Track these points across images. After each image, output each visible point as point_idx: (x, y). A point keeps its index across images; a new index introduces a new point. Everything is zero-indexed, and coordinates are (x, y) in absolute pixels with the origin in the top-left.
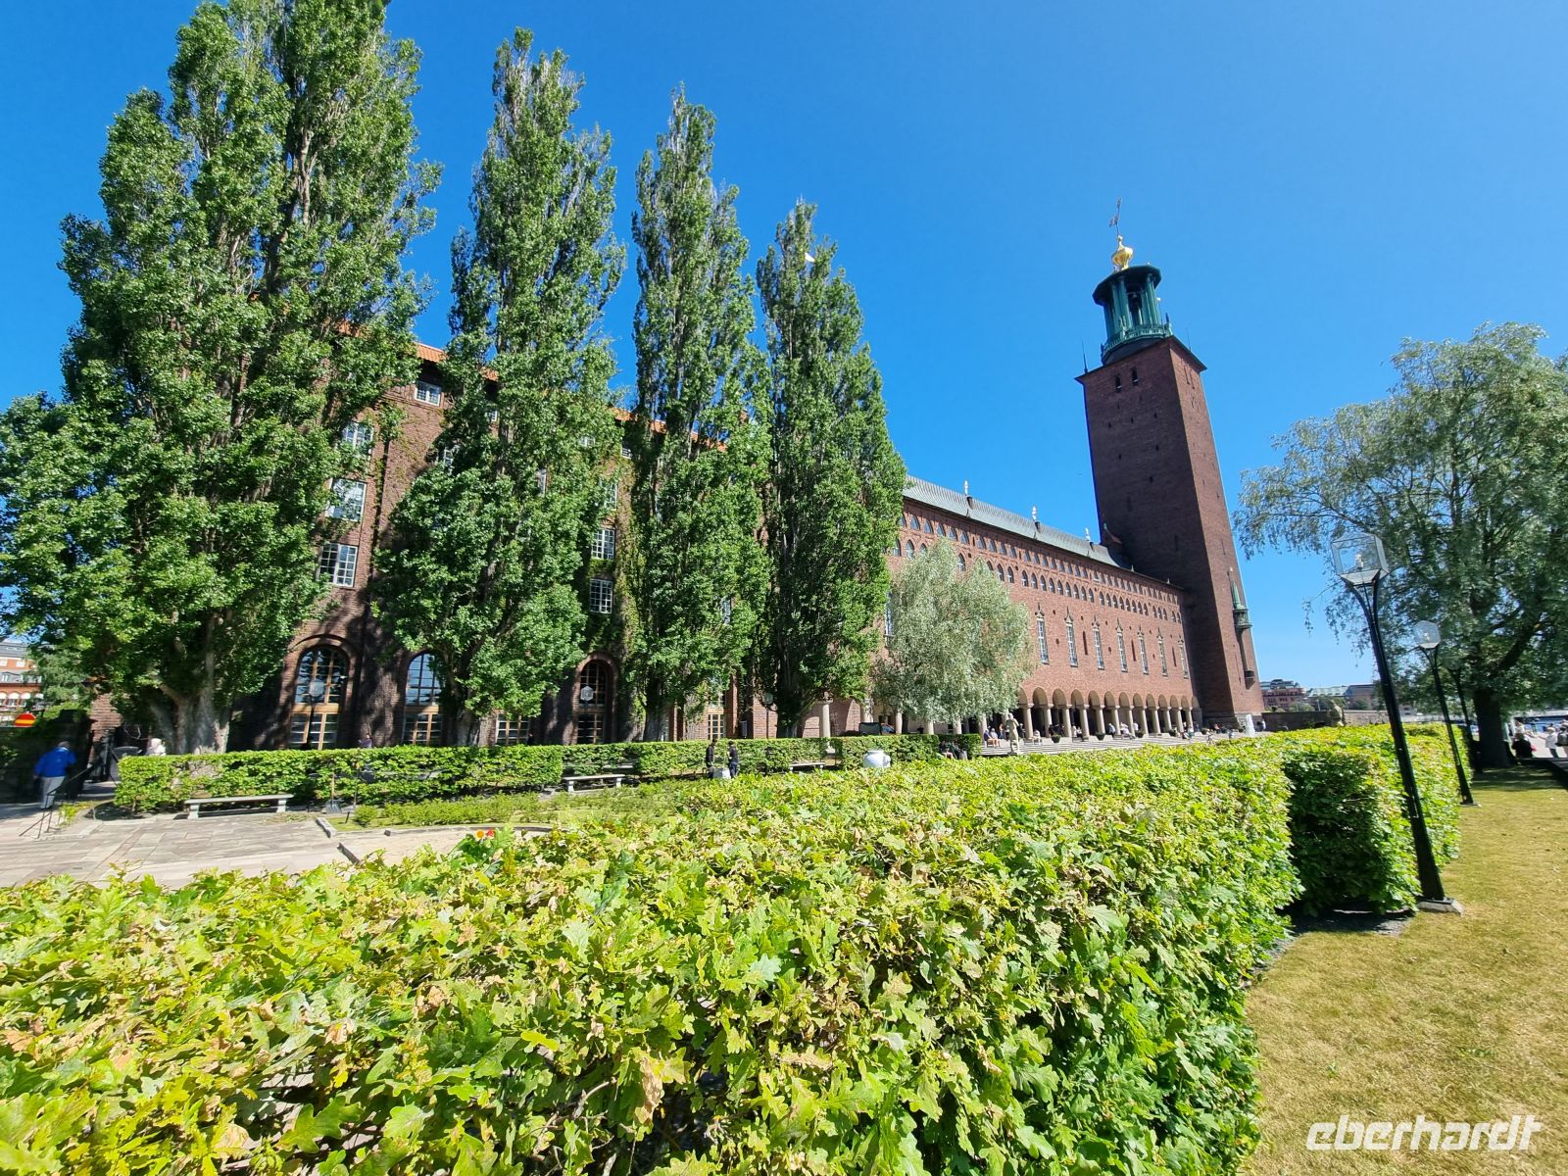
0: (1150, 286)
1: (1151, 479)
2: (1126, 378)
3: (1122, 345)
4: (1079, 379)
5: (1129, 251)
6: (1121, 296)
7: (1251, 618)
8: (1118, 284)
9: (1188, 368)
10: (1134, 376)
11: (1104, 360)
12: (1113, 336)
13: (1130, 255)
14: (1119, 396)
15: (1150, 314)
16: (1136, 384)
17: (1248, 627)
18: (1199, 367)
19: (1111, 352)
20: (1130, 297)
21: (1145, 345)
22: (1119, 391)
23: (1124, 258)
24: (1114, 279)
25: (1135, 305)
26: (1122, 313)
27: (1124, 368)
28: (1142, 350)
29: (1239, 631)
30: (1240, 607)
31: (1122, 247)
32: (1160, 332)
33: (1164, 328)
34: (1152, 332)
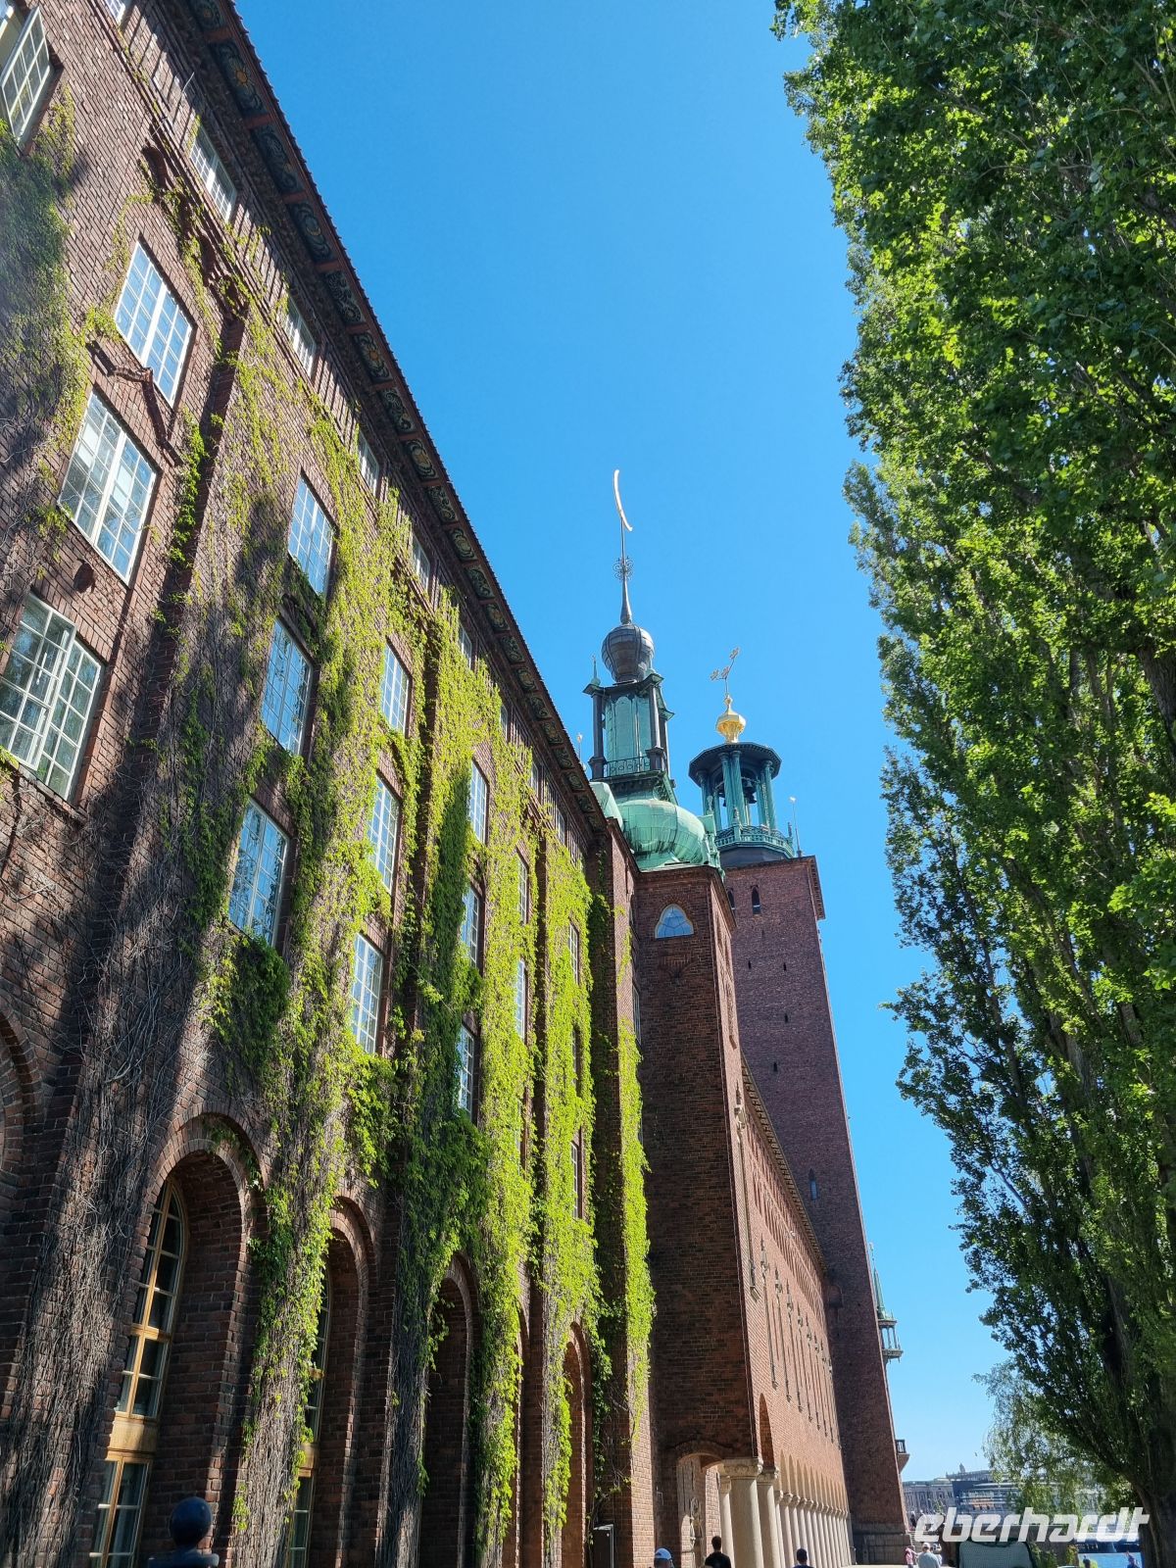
0: (768, 774)
2: (744, 902)
3: (737, 848)
5: (742, 721)
6: (732, 777)
8: (731, 758)
10: (755, 898)
12: (723, 832)
13: (743, 728)
15: (767, 814)
16: (757, 911)
20: (744, 781)
21: (767, 858)
23: (735, 726)
24: (728, 750)
27: (742, 882)
28: (764, 864)
31: (732, 712)
32: (785, 846)
33: (789, 842)
34: (775, 843)
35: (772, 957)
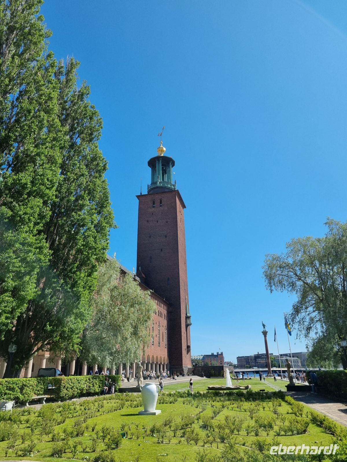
0: (171, 166)
1: (162, 250)
2: (157, 203)
3: (157, 187)
4: (138, 197)
5: (164, 149)
6: (159, 167)
7: (192, 320)
8: (159, 161)
9: (180, 206)
10: (161, 202)
11: (149, 192)
12: (154, 183)
13: (165, 151)
14: (153, 209)
15: (169, 178)
16: (161, 206)
17: (190, 324)
18: (184, 206)
19: (152, 189)
20: (163, 168)
21: (166, 190)
22: (154, 207)
23: (162, 151)
24: (158, 158)
25: (164, 172)
26: (159, 174)
27: (157, 197)
28: (165, 192)
29: (187, 325)
30: (188, 315)
31: (162, 146)
32: (172, 187)
33: (174, 186)
34: (169, 186)
35: (163, 219)
